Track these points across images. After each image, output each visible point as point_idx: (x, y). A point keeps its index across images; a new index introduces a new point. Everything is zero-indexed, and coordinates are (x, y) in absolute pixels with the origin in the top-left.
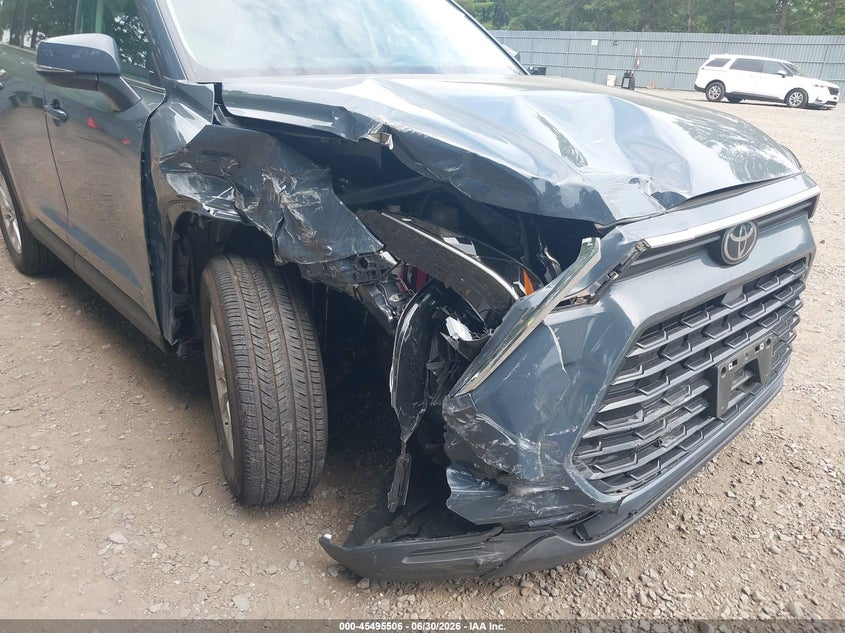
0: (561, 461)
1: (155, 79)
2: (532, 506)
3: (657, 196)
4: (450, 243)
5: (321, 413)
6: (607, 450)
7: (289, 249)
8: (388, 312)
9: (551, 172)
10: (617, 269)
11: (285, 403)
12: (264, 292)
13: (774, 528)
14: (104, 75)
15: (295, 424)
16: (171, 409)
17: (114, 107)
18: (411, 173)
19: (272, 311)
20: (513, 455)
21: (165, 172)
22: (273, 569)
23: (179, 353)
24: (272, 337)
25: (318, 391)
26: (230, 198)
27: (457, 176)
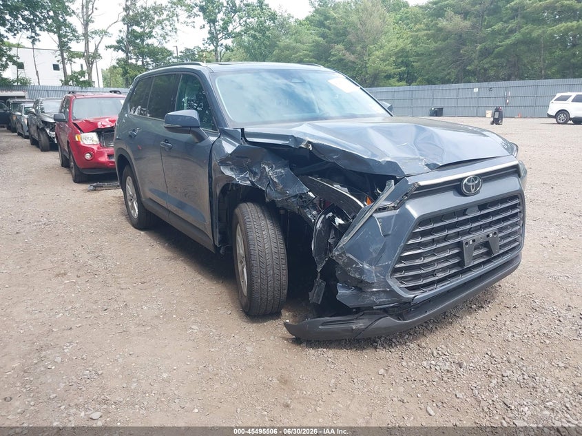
0: (385, 276)
1: (214, 128)
2: (374, 298)
3: (427, 165)
4: (337, 187)
5: (285, 267)
6: (407, 274)
7: (272, 194)
8: (312, 218)
9: (376, 156)
10: (406, 195)
11: (269, 262)
12: (261, 215)
13: (513, 332)
14: (193, 127)
15: (273, 271)
16: (215, 282)
17: (196, 140)
18: (320, 160)
19: (264, 222)
20: (361, 271)
21: (220, 166)
22: (263, 339)
23: (221, 251)
24: (264, 233)
25: (283, 256)
26: (247, 176)
27: (338, 159)
